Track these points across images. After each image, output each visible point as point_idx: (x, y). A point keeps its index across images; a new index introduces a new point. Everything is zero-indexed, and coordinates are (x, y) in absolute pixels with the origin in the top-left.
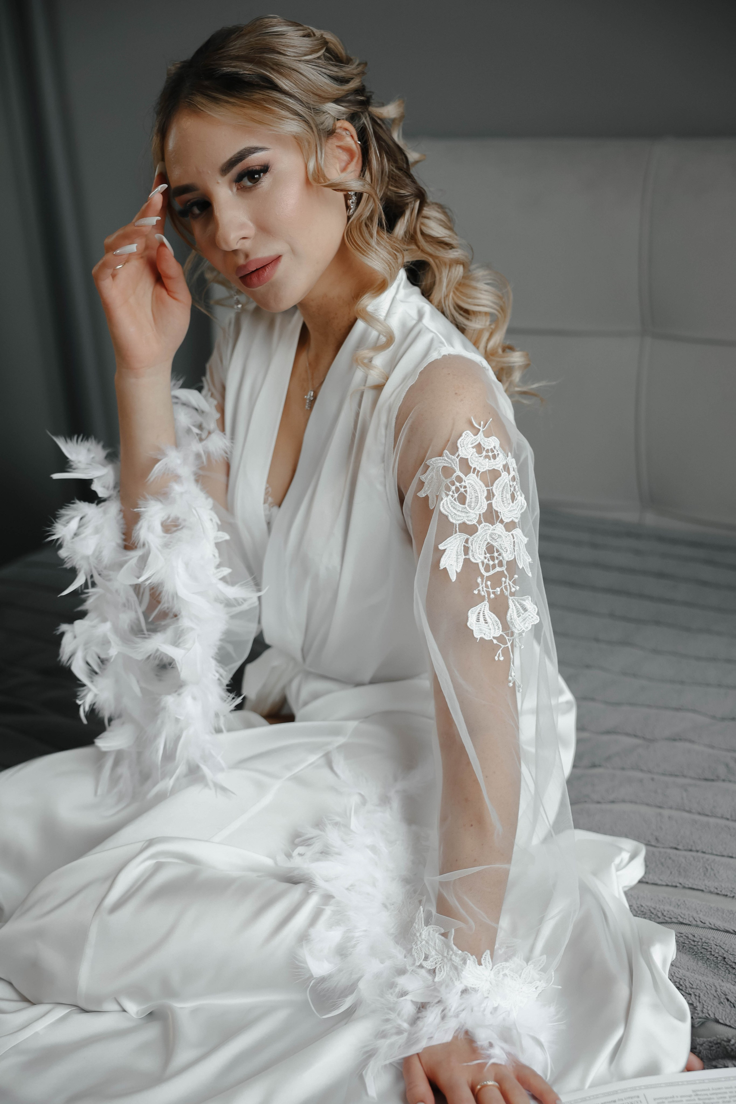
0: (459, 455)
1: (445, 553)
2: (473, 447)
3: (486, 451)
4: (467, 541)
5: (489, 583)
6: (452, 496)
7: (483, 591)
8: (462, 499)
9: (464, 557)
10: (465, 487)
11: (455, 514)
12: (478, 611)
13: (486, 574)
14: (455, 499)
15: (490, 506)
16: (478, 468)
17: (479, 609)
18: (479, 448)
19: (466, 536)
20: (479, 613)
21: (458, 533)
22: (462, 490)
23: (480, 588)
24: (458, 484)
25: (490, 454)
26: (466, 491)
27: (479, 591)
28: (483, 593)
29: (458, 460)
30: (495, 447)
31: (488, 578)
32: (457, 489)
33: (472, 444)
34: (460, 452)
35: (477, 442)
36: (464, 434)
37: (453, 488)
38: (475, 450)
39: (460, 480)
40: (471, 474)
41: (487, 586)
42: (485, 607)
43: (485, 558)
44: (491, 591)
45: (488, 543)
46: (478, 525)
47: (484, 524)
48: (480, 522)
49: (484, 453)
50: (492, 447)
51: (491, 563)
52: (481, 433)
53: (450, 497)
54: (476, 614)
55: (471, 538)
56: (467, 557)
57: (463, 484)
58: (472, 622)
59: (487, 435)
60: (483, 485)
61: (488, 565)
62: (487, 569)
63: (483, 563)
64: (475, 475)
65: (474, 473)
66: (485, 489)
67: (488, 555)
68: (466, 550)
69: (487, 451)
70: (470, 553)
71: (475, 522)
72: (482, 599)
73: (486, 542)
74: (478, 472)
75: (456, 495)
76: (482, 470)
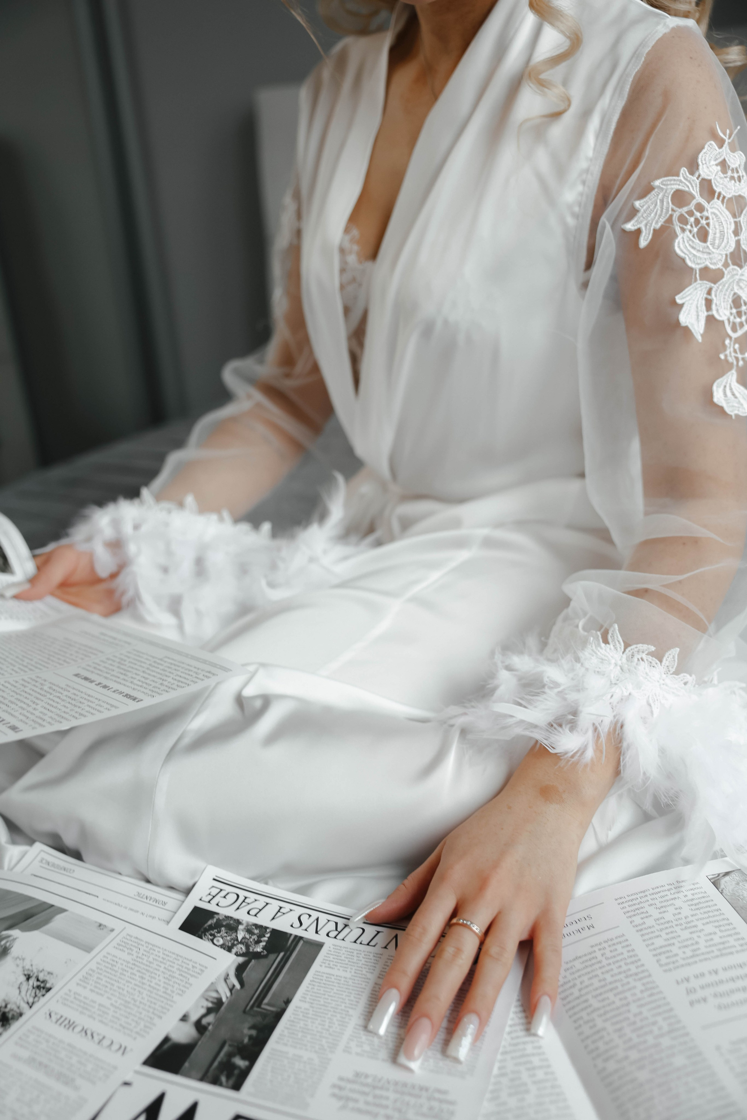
0: (699, 176)
1: (684, 309)
2: (717, 165)
3: (731, 170)
4: (709, 293)
5: (737, 346)
6: (690, 231)
7: (731, 356)
8: (703, 235)
9: (706, 314)
10: (707, 218)
11: (694, 255)
12: (724, 384)
13: (734, 335)
14: (693, 236)
15: (738, 243)
16: (723, 193)
17: (725, 381)
18: (724, 165)
19: (709, 285)
20: (725, 387)
21: (699, 281)
22: (703, 222)
23: (728, 352)
24: (698, 214)
25: (736, 175)
26: (708, 224)
27: (726, 356)
28: (730, 359)
29: (698, 182)
30: (739, 166)
31: (737, 340)
32: (697, 222)
33: (716, 160)
34: (701, 171)
35: (722, 158)
36: (706, 146)
37: (692, 220)
38: (719, 168)
39: (700, 208)
40: (716, 200)
41: (735, 351)
42: (731, 378)
43: (731, 314)
44: (740, 356)
45: (735, 294)
46: (724, 269)
47: (732, 267)
48: (726, 265)
49: (730, 173)
50: (737, 165)
51: (738, 320)
52: (726, 145)
53: (687, 232)
54: (722, 387)
55: (715, 287)
56: (710, 313)
57: (705, 213)
58: (718, 397)
59: (733, 150)
60: (730, 216)
61: (734, 324)
62: (734, 329)
63: (729, 320)
64: (719, 202)
65: (718, 198)
66: (732, 220)
67: (734, 311)
68: (709, 303)
69: (733, 170)
70: (714, 307)
71: (720, 265)
72: (730, 366)
73: (732, 293)
74: (724, 197)
75: (695, 230)
76: (728, 196)
